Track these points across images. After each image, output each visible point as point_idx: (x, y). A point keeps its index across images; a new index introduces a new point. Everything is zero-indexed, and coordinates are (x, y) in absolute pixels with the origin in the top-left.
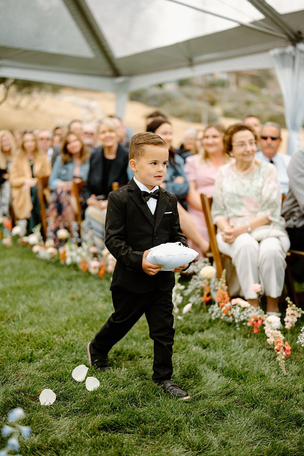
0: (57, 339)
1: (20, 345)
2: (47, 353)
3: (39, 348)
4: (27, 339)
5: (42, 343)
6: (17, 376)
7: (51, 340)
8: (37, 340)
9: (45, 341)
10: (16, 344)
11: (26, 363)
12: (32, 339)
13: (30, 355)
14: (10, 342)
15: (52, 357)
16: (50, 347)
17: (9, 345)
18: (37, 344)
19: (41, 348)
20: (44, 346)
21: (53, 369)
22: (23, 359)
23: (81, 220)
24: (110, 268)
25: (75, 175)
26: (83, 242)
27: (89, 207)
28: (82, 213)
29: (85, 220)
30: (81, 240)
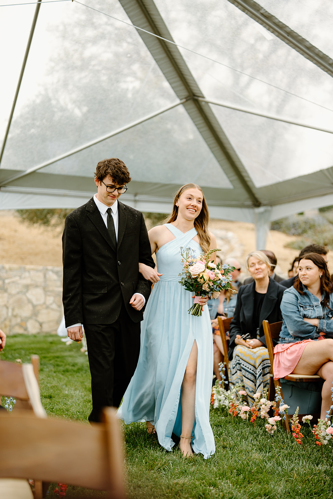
23: (228, 361)
24: (263, 414)
25: (219, 312)
26: (230, 385)
27: (237, 346)
28: (230, 352)
29: (234, 360)
30: (229, 382)
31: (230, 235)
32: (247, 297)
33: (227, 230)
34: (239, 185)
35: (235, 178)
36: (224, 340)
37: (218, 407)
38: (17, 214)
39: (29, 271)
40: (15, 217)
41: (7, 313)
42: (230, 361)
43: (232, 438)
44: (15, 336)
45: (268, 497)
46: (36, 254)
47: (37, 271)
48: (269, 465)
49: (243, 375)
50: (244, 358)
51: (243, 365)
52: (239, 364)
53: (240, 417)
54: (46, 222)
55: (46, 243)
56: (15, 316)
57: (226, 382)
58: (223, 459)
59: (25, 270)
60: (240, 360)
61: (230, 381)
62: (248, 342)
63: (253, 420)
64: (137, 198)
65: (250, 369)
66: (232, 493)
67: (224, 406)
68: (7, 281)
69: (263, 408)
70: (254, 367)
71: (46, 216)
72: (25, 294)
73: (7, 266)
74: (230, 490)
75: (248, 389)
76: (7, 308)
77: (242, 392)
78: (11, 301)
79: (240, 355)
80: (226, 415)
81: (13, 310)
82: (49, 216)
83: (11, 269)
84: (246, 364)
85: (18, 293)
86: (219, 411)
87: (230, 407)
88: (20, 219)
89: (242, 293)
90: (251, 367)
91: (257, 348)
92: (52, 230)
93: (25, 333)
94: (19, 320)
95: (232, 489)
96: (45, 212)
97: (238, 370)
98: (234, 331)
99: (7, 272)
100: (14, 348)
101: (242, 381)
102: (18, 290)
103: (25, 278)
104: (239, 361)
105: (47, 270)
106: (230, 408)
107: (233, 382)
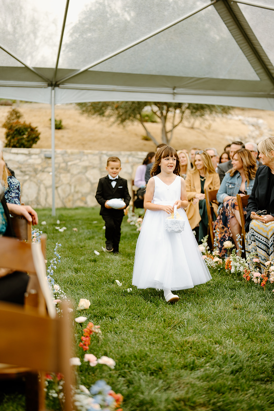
0: (218, 348)
1: (183, 352)
2: (207, 362)
3: (201, 356)
4: (190, 346)
5: (203, 352)
6: (179, 383)
7: (212, 349)
8: (199, 348)
9: (207, 350)
10: (179, 351)
11: (188, 371)
12: (195, 347)
13: (191, 362)
14: (175, 349)
15: (213, 366)
16: (211, 357)
17: (174, 351)
18: (199, 352)
19: (203, 356)
20: (205, 354)
21: (213, 379)
22: (185, 367)
23: (245, 233)
24: (272, 279)
25: (241, 190)
26: (246, 253)
27: (253, 220)
28: (246, 225)
29: (250, 232)
30: (245, 251)
31: (261, 121)
32: (262, 177)
33: (258, 117)
34: (265, 78)
35: (261, 71)
36: (242, 215)
37: (234, 272)
38: (78, 107)
39: (87, 155)
40: (76, 109)
41: (70, 190)
42: (247, 233)
43: (243, 300)
44: (77, 208)
45: (266, 355)
46: (95, 141)
47: (94, 155)
48: (272, 325)
49: (257, 246)
50: (258, 231)
51: (257, 237)
52: (254, 236)
53: (253, 281)
54: (102, 114)
55: (101, 132)
56: (77, 192)
57: (243, 251)
58: (232, 319)
59: (84, 154)
60: (255, 232)
61: (246, 249)
62: (262, 217)
63: (263, 284)
64: (175, 91)
65: (263, 240)
66: (234, 351)
67: (240, 272)
68: (69, 163)
69: (272, 275)
70: (267, 238)
71: (101, 108)
72: (84, 174)
73: (69, 151)
74: (233, 348)
75: (261, 257)
76: (70, 185)
77: (256, 260)
78: (73, 180)
79: (254, 228)
80: (241, 280)
81: (75, 187)
82: (103, 108)
83: (72, 154)
84: (259, 236)
85: (79, 173)
86: (235, 275)
87: (245, 272)
88: (81, 111)
89: (259, 174)
90: (263, 238)
91: (269, 222)
92: (107, 121)
93: (85, 206)
94: (80, 195)
95: (235, 347)
96: (101, 104)
97: (252, 240)
98: (251, 206)
99: (69, 156)
100: (74, 218)
101: (256, 250)
102: (78, 171)
103: (84, 161)
104: (253, 233)
105: (102, 154)
106: (244, 274)
107: (249, 250)
